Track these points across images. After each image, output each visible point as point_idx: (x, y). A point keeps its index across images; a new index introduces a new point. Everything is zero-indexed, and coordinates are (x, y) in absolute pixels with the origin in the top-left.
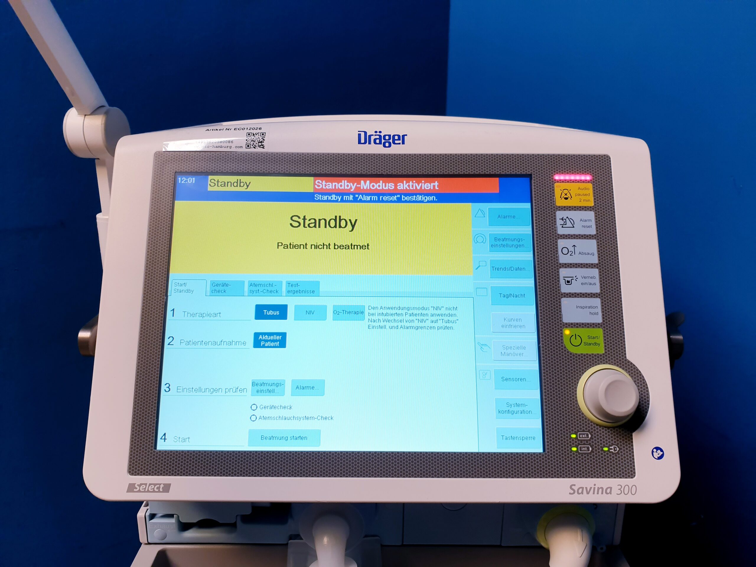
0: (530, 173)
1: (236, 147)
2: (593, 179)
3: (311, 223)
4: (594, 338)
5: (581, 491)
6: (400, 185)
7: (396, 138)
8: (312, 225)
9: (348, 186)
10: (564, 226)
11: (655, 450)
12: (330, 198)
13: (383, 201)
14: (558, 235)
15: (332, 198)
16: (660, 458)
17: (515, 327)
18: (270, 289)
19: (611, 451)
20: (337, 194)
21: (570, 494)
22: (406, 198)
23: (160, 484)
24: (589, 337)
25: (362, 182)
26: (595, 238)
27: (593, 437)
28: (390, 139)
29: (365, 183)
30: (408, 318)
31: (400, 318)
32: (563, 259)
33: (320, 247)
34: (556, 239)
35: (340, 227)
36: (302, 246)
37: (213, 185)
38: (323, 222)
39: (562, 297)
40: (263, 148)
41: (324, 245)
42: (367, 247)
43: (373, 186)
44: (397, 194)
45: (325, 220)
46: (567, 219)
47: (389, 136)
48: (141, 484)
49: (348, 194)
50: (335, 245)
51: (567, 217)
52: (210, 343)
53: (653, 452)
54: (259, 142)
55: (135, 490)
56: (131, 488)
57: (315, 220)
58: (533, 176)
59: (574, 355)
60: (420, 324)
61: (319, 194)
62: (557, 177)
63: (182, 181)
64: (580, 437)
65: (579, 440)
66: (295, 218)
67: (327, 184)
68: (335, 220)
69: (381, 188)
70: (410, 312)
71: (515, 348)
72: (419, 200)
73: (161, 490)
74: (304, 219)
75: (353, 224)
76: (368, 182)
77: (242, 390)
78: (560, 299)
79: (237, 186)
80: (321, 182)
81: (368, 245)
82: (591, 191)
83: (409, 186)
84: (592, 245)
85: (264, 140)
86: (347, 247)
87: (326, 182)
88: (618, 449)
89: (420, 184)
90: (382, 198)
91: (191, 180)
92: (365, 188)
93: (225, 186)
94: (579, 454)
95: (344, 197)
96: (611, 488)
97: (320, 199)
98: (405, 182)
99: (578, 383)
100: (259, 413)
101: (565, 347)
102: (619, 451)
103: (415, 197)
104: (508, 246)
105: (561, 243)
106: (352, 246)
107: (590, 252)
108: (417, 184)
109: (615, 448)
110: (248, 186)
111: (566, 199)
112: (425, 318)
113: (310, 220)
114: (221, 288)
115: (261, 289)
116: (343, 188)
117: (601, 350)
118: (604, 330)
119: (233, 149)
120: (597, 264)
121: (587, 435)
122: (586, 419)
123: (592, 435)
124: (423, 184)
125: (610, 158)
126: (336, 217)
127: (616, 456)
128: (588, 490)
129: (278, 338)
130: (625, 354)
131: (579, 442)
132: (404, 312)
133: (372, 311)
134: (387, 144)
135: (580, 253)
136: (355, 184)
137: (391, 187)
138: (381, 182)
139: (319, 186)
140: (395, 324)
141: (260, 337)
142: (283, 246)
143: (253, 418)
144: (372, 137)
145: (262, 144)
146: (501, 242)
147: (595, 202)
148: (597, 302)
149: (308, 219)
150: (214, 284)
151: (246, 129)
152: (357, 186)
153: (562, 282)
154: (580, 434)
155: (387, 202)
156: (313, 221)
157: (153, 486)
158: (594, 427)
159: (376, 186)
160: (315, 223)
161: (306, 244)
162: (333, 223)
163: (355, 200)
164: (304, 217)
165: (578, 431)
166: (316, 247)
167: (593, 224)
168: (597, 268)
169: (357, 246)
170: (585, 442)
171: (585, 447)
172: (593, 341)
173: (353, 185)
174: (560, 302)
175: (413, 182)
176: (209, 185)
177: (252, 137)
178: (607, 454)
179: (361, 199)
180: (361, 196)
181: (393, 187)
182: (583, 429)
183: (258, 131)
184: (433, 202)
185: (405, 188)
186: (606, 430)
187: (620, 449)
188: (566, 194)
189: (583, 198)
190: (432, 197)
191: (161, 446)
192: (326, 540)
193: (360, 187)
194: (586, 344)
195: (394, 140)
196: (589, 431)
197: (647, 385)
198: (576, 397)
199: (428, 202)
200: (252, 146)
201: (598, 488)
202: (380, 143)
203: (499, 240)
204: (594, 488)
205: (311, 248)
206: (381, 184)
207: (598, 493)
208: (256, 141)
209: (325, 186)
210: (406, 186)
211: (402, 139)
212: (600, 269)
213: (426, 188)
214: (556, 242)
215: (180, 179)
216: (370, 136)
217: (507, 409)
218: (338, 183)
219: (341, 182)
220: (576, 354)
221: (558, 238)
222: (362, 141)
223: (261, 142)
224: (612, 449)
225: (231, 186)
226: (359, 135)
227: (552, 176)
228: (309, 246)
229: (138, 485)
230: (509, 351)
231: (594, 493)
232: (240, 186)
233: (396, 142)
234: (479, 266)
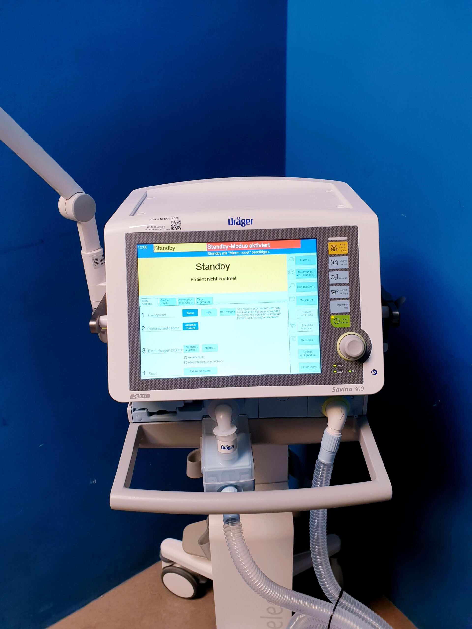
0: (316, 237)
1: (167, 229)
2: (348, 239)
3: (207, 267)
4: (345, 320)
5: (338, 390)
6: (251, 245)
7: (248, 221)
8: (207, 268)
9: (224, 247)
10: (333, 265)
11: (373, 371)
12: (215, 254)
13: (242, 254)
14: (329, 269)
15: (216, 254)
16: (375, 374)
17: (308, 315)
18: (189, 301)
19: (352, 372)
20: (219, 252)
21: (333, 391)
22: (254, 252)
23: (145, 394)
24: (343, 319)
25: (231, 245)
26: (348, 270)
27: (344, 366)
28: (244, 222)
29: (233, 245)
30: (256, 313)
31: (253, 313)
32: (331, 281)
33: (212, 279)
34: (328, 271)
35: (221, 268)
36: (203, 279)
37: (156, 249)
38: (212, 267)
39: (330, 301)
40: (180, 229)
41: (214, 278)
42: (235, 279)
43: (237, 246)
44: (249, 250)
45: (214, 265)
46: (334, 261)
47: (244, 220)
48: (137, 395)
49: (225, 252)
50: (219, 278)
51: (334, 260)
52: (162, 329)
53: (372, 372)
54: (178, 226)
55: (134, 397)
56: (132, 396)
57: (209, 265)
58: (318, 239)
59: (335, 328)
60: (262, 316)
61: (210, 252)
62: (330, 239)
63: (140, 247)
64: (338, 366)
65: (337, 367)
66: (199, 265)
67: (214, 246)
68: (219, 265)
69: (241, 247)
70: (257, 310)
71: (308, 326)
72: (260, 253)
73: (146, 397)
74: (203, 265)
75: (228, 267)
76: (234, 244)
77: (179, 350)
78: (329, 301)
79: (168, 249)
80: (210, 245)
81: (236, 277)
82: (347, 246)
83: (255, 246)
84: (346, 274)
85: (180, 225)
86: (225, 279)
87: (213, 245)
88: (356, 371)
89: (261, 245)
90: (242, 253)
91: (145, 247)
92: (233, 248)
93: (162, 249)
94: (337, 373)
95: (223, 253)
96: (352, 388)
97: (211, 254)
98: (253, 244)
99: (337, 341)
100: (188, 360)
101: (331, 325)
102: (356, 372)
103: (258, 251)
104: (305, 275)
105: (331, 273)
106: (228, 279)
107: (345, 277)
108: (259, 245)
109: (354, 370)
110: (174, 249)
111: (334, 250)
112: (265, 313)
113: (206, 266)
114: (165, 302)
115: (184, 301)
116: (222, 248)
117: (349, 325)
118: (351, 316)
119: (165, 231)
120: (348, 283)
121: (341, 365)
122: (341, 358)
123: (343, 365)
124: (262, 245)
125: (357, 227)
126: (219, 263)
127: (355, 374)
128: (341, 390)
129: (194, 325)
130: (361, 327)
131: (337, 368)
132: (254, 310)
133: (239, 311)
134: (243, 225)
135: (340, 278)
136: (228, 246)
137: (246, 247)
138: (241, 244)
139: (209, 248)
140: (250, 317)
141: (186, 325)
142: (194, 280)
143: (186, 363)
144: (235, 221)
145: (180, 227)
146: (302, 274)
147: (349, 251)
148: (348, 302)
149: (205, 265)
150: (161, 300)
151: (170, 219)
152: (229, 247)
153: (331, 293)
154: (338, 365)
155: (244, 254)
156: (208, 266)
157: (142, 395)
158: (345, 361)
159: (239, 246)
160: (209, 267)
161: (205, 278)
162: (217, 267)
163: (228, 254)
164: (203, 264)
165: (337, 363)
166: (210, 279)
167: (347, 263)
168: (349, 285)
169: (230, 278)
170: (340, 368)
171: (340, 371)
172: (345, 321)
173: (227, 246)
174: (329, 303)
175: (257, 244)
176: (154, 250)
177: (174, 223)
178: (351, 373)
179: (231, 254)
180: (231, 252)
181: (247, 247)
182: (339, 362)
183: (177, 220)
184: (267, 254)
185: (253, 247)
186: (350, 363)
187: (357, 371)
188: (334, 248)
189: (343, 249)
190: (267, 251)
191: (143, 377)
192: (221, 416)
193: (231, 247)
194: (341, 323)
195: (247, 222)
196: (342, 363)
197: (370, 341)
198: (336, 348)
199: (265, 254)
200: (174, 229)
201: (346, 388)
202: (240, 224)
203: (301, 272)
204: (344, 389)
205: (208, 280)
206: (241, 245)
207: (346, 391)
208: (177, 226)
209: (213, 248)
210: (254, 246)
211: (251, 221)
212: (350, 286)
213: (264, 247)
214: (328, 273)
215: (139, 246)
216: (234, 221)
217: (304, 354)
218: (219, 246)
219: (221, 245)
220: (337, 328)
221: (330, 271)
222: (231, 223)
223: (179, 226)
224: (353, 371)
225: (165, 249)
226: (229, 220)
227: (327, 238)
228: (206, 279)
229: (135, 395)
230: (305, 327)
231: (344, 391)
232: (170, 249)
233: (248, 223)
234: (291, 286)
